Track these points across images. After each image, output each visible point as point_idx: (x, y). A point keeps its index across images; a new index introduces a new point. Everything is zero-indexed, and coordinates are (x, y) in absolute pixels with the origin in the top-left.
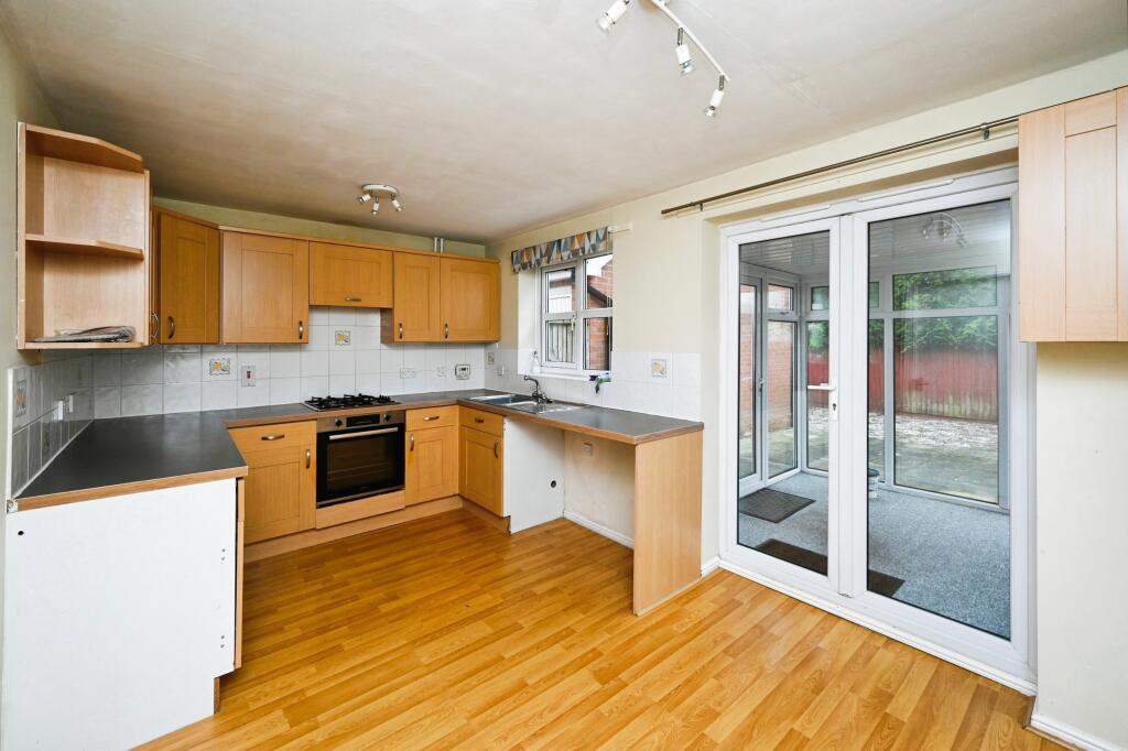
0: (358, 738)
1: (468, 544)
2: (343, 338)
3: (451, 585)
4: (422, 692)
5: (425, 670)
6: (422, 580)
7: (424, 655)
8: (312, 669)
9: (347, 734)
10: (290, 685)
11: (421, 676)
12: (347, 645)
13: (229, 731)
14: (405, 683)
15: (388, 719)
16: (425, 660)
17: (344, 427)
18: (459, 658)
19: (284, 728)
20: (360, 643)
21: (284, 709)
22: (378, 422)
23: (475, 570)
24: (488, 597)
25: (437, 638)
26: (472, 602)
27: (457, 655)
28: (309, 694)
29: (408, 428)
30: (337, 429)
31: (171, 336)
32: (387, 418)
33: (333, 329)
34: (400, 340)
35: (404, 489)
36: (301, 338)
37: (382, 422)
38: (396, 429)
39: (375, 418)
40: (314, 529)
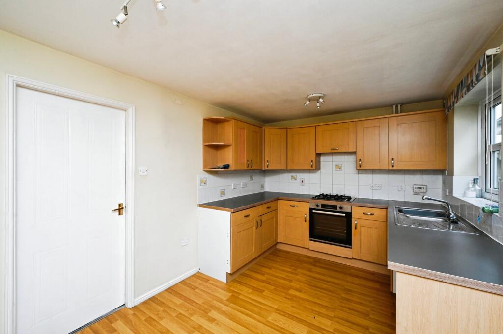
0: (225, 318)
1: (365, 295)
2: (338, 167)
3: (325, 304)
4: (252, 326)
5: (264, 321)
6: (318, 293)
7: (272, 317)
8: (250, 291)
9: (227, 314)
10: (242, 291)
11: (260, 322)
12: (266, 293)
13: (222, 289)
14: (254, 318)
15: (236, 323)
16: (270, 319)
17: (320, 208)
18: (277, 330)
19: (225, 299)
20: (268, 295)
21: (232, 295)
22: (337, 209)
23: (345, 307)
24: (329, 322)
25: (285, 316)
26: (318, 318)
27: (279, 329)
28: (241, 297)
29: (353, 216)
30: (317, 208)
31: (268, 167)
32: (341, 208)
33: (334, 163)
34: (360, 168)
35: (351, 248)
36: (312, 167)
37: (338, 210)
38: (344, 215)
39: (335, 207)
40: (308, 249)
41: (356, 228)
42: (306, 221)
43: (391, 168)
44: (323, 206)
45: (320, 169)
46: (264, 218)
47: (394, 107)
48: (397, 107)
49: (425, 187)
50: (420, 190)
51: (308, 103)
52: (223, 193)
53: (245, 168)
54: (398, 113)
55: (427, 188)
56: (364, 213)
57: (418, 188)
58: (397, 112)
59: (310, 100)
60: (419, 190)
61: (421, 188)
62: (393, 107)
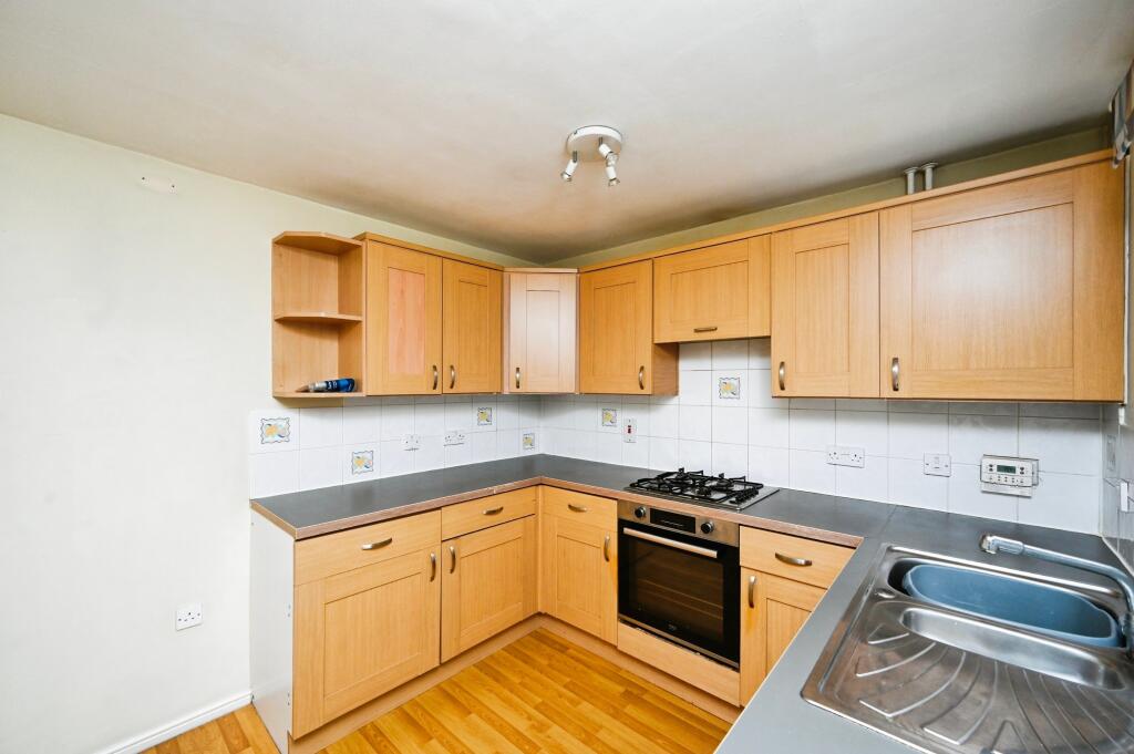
2: (729, 389)
17: (646, 520)
22: (693, 531)
29: (745, 559)
30: (637, 520)
31: (518, 387)
32: (705, 528)
33: (717, 376)
34: (783, 393)
35: (737, 669)
36: (642, 387)
37: (699, 533)
38: (713, 553)
39: (688, 522)
40: (615, 647)
41: (751, 605)
42: (607, 560)
43: (888, 393)
44: (657, 515)
45: (676, 393)
46: (465, 548)
47: (911, 176)
48: (921, 174)
49: (1028, 466)
50: (1009, 476)
51: (571, 167)
52: (365, 463)
53: (426, 389)
54: (924, 189)
55: (1036, 472)
56: (777, 556)
57: (1002, 469)
58: (921, 187)
59: (575, 156)
60: (1003, 475)
61: (1011, 469)
62: (906, 177)
